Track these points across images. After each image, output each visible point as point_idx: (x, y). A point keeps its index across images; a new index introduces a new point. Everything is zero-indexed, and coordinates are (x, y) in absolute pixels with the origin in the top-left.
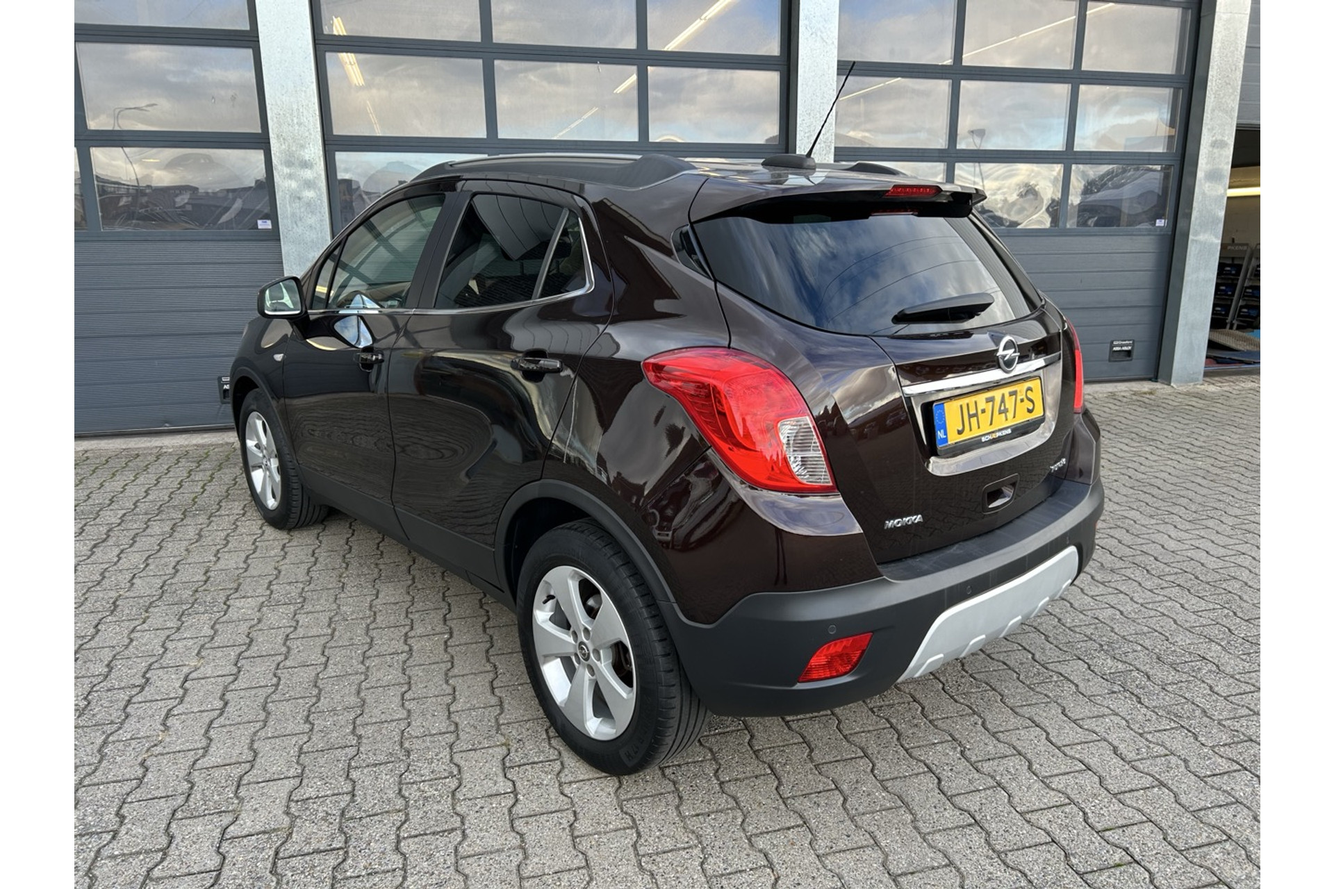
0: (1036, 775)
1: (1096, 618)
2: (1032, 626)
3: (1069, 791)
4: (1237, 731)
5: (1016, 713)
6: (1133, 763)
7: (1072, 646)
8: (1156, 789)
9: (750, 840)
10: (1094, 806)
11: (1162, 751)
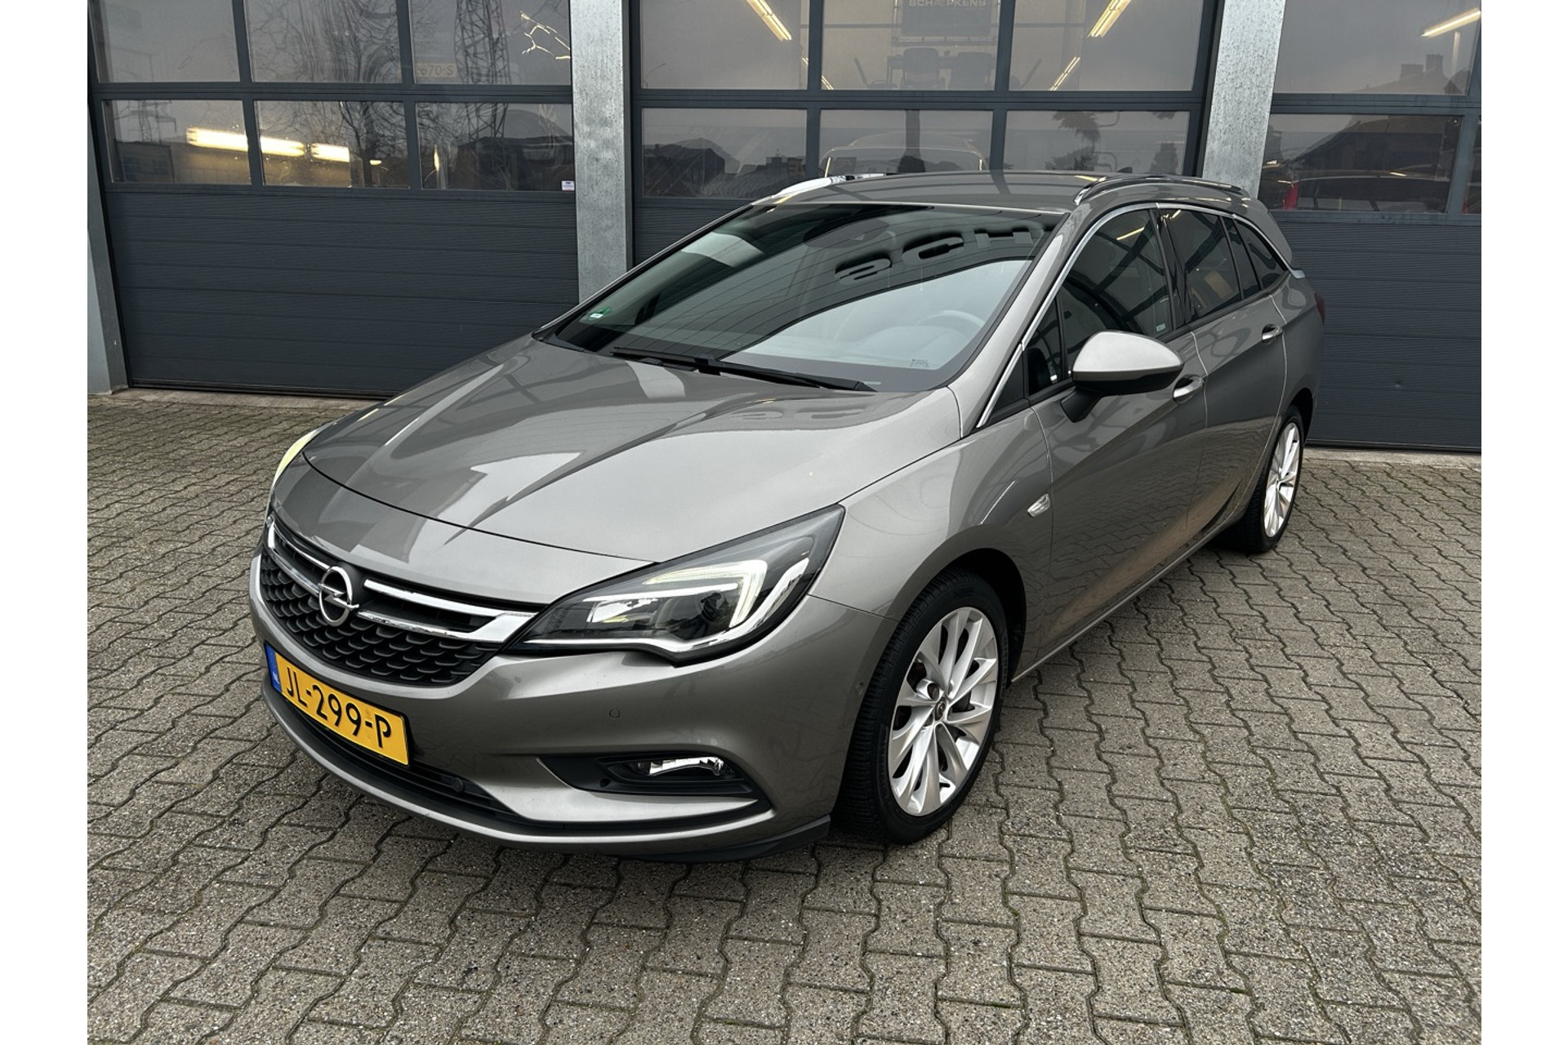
0: (1010, 958)
1: (1338, 788)
2: (1220, 776)
3: (1032, 995)
4: (1397, 993)
5: (1068, 877)
6: (1170, 986)
7: (1254, 815)
8: (1168, 1030)
9: (588, 928)
10: (1048, 1022)
11: (1240, 983)
